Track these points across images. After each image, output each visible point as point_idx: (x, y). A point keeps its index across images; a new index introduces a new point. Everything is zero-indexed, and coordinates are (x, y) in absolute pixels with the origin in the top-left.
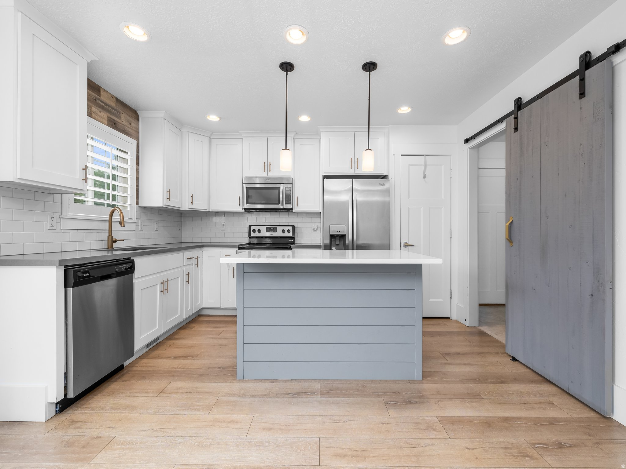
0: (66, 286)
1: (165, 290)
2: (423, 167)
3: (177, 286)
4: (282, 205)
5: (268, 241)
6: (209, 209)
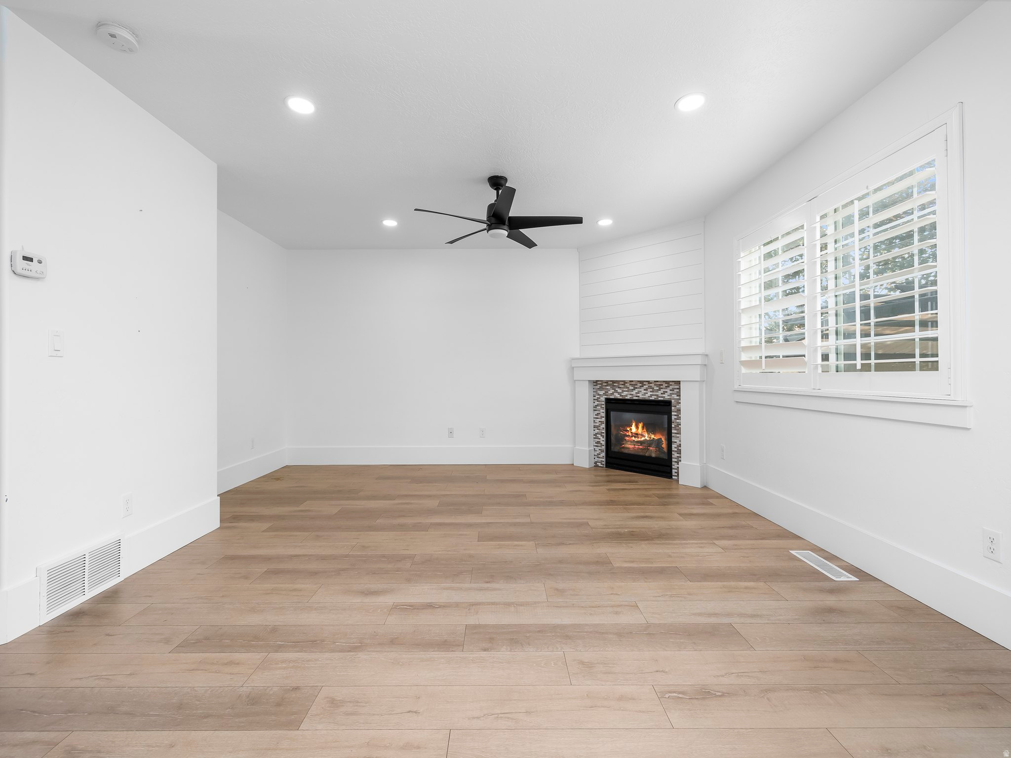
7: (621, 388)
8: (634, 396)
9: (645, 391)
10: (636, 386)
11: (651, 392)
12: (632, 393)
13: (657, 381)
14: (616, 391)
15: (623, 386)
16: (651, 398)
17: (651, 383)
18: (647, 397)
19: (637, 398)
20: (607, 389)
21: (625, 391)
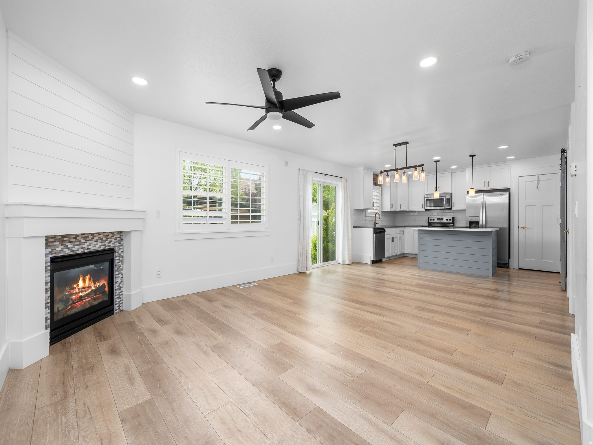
0: (374, 233)
1: (393, 241)
2: (536, 182)
3: (396, 240)
4: (445, 207)
5: (439, 225)
6: (408, 210)
7: (72, 242)
8: (86, 249)
9: (95, 243)
10: (88, 239)
11: (100, 242)
12: (84, 246)
13: (105, 233)
14: (67, 247)
15: (74, 240)
16: (100, 249)
17: (100, 234)
18: (97, 248)
19: (88, 251)
20: (55, 245)
21: (76, 245)
